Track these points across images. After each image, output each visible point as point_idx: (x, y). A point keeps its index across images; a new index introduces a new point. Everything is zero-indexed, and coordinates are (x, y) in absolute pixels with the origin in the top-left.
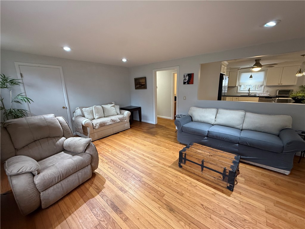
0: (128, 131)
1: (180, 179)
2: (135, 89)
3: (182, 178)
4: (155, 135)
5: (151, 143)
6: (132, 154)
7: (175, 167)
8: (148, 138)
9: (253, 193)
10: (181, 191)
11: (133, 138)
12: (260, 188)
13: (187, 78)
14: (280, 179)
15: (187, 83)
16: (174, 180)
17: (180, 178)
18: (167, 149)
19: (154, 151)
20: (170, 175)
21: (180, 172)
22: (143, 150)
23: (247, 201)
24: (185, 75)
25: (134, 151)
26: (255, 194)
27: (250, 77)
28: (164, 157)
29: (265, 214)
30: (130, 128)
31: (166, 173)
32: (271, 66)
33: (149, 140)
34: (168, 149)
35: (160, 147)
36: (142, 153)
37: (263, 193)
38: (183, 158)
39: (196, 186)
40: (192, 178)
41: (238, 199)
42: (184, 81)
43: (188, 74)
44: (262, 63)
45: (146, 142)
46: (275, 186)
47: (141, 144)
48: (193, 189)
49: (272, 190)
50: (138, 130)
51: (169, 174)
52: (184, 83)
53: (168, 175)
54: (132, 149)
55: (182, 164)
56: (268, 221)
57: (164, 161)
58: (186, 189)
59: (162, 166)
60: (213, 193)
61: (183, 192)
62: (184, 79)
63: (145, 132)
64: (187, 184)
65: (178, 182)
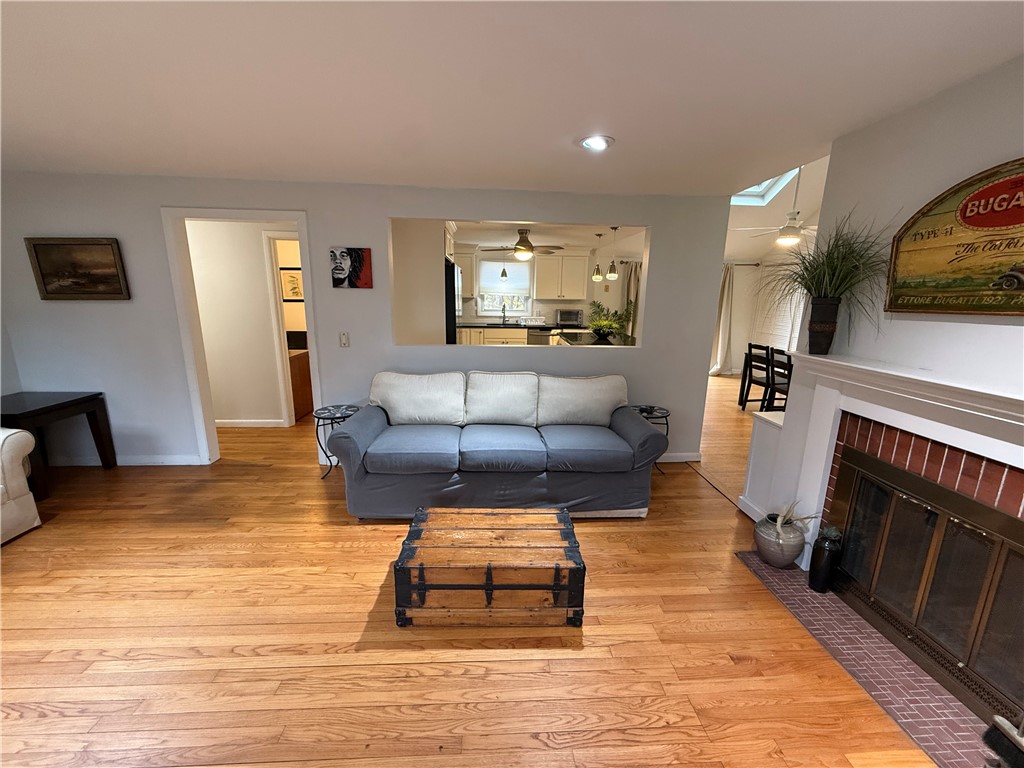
0: (32, 548)
1: (422, 679)
2: (44, 298)
3: (429, 672)
4: (232, 520)
5: (219, 565)
6: (113, 681)
7: (381, 637)
8: (192, 545)
9: (618, 602)
10: (450, 731)
11: (90, 578)
12: (621, 578)
13: (347, 264)
14: (639, 533)
15: (346, 282)
16: (403, 696)
17: (422, 675)
18: (317, 569)
19: (255, 604)
20: (378, 684)
21: (410, 646)
22: (186, 627)
23: (620, 636)
24: (338, 253)
25: (127, 656)
26: (623, 602)
27: (502, 275)
28: (317, 609)
29: (664, 649)
30: (37, 522)
31: (356, 683)
32: (548, 250)
33: (202, 553)
34: (321, 564)
35: (276, 570)
36: (182, 642)
37: (633, 592)
38: (415, 587)
39: (488, 672)
40: (462, 648)
41: (603, 643)
42: (336, 276)
43: (348, 249)
44: (533, 240)
45: (192, 572)
46: (640, 559)
47: (159, 594)
48: (483, 692)
49: (641, 572)
50: (108, 521)
51: (370, 684)
52: (337, 283)
53: (370, 689)
54: (102, 652)
55: (409, 613)
56: (677, 665)
57: (323, 631)
58: (462, 706)
59: (323, 660)
60: (541, 664)
61: (459, 731)
62: (336, 269)
63: (159, 521)
64: (456, 686)
65: (421, 696)
